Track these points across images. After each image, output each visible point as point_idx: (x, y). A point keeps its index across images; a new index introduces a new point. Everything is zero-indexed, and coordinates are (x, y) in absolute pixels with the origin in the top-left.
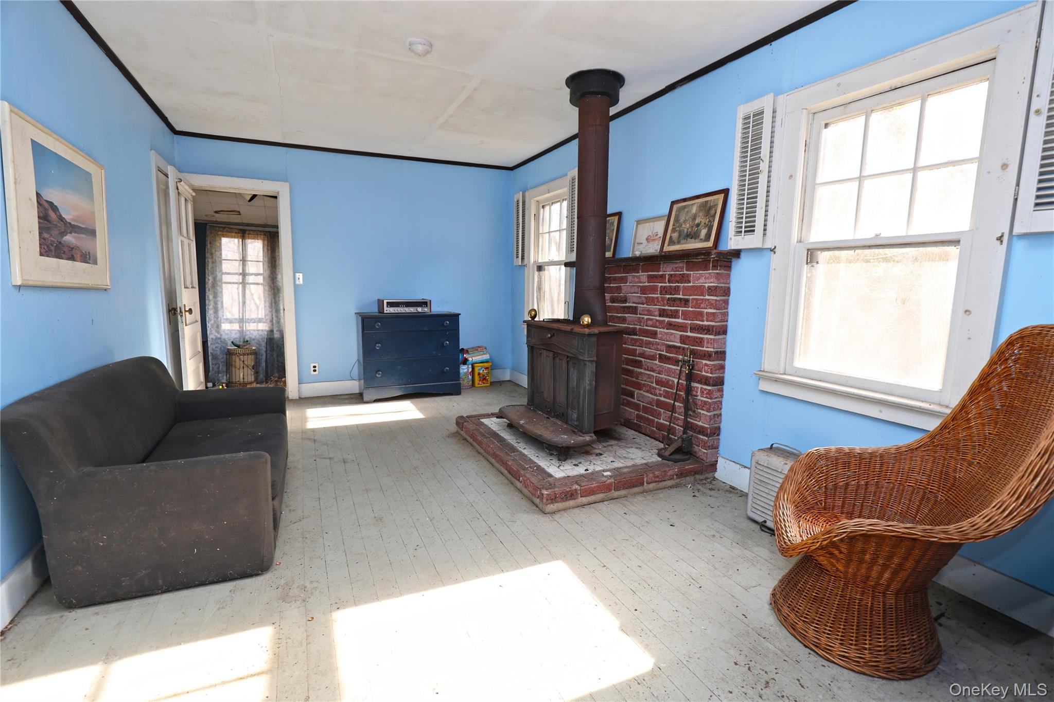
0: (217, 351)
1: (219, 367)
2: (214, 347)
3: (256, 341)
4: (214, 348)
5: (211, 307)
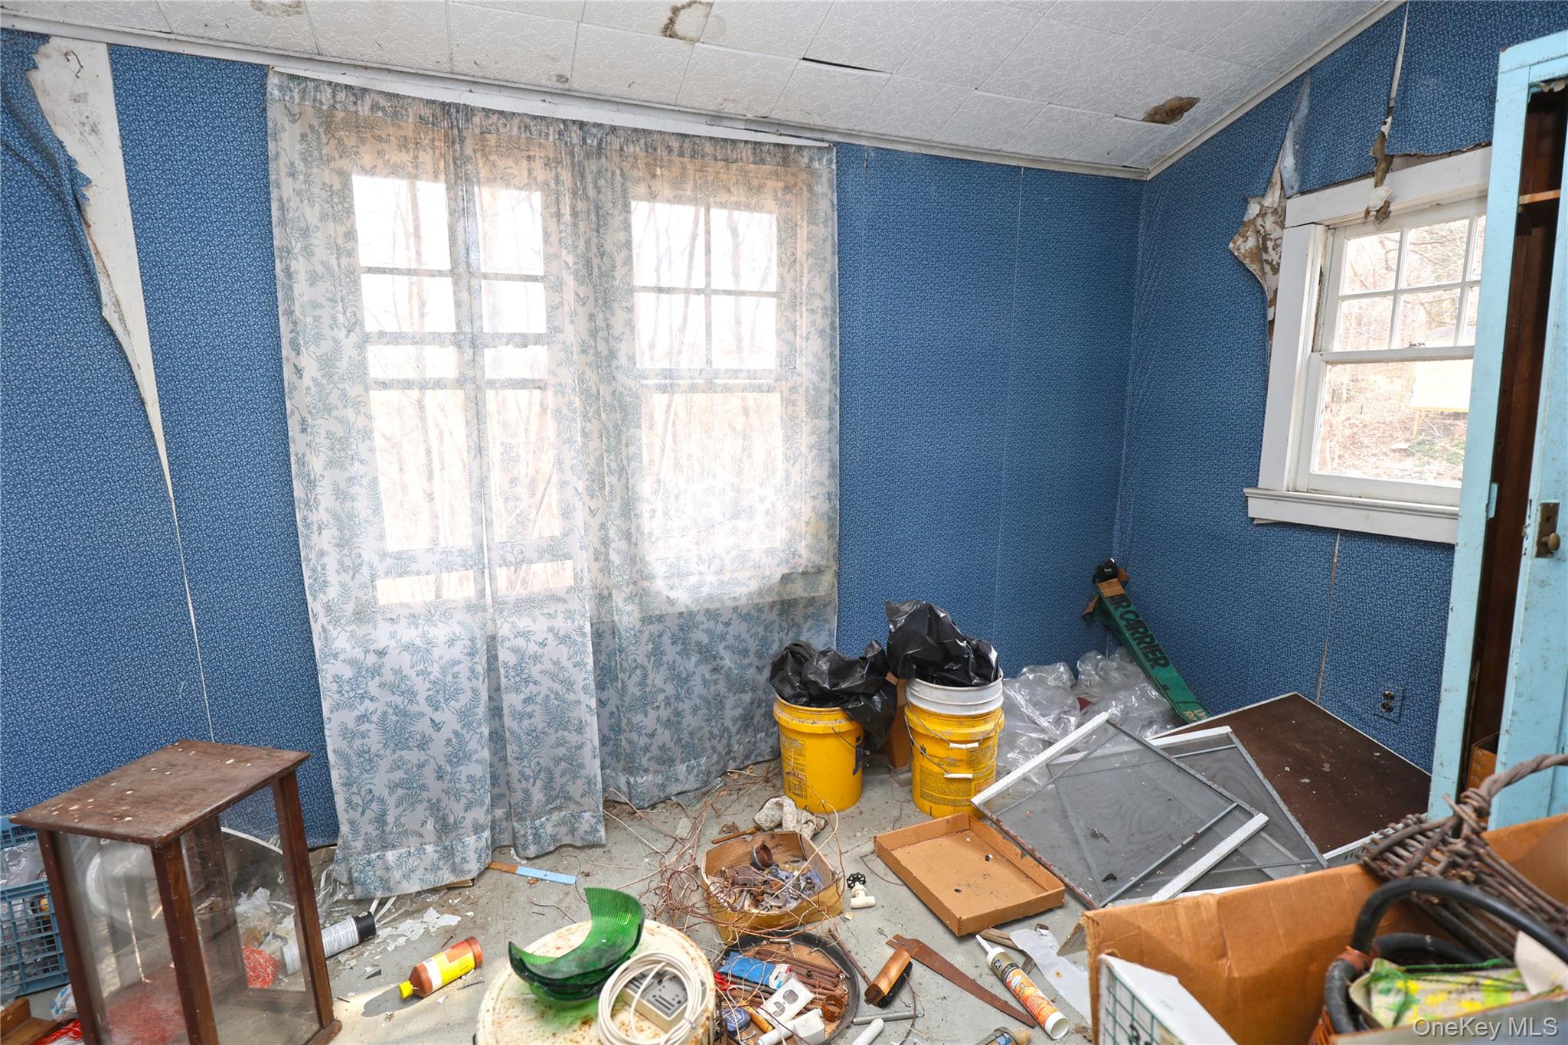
0: (364, 735)
1: (383, 814)
2: (348, 717)
3: (548, 665)
4: (351, 725)
5: (320, 515)
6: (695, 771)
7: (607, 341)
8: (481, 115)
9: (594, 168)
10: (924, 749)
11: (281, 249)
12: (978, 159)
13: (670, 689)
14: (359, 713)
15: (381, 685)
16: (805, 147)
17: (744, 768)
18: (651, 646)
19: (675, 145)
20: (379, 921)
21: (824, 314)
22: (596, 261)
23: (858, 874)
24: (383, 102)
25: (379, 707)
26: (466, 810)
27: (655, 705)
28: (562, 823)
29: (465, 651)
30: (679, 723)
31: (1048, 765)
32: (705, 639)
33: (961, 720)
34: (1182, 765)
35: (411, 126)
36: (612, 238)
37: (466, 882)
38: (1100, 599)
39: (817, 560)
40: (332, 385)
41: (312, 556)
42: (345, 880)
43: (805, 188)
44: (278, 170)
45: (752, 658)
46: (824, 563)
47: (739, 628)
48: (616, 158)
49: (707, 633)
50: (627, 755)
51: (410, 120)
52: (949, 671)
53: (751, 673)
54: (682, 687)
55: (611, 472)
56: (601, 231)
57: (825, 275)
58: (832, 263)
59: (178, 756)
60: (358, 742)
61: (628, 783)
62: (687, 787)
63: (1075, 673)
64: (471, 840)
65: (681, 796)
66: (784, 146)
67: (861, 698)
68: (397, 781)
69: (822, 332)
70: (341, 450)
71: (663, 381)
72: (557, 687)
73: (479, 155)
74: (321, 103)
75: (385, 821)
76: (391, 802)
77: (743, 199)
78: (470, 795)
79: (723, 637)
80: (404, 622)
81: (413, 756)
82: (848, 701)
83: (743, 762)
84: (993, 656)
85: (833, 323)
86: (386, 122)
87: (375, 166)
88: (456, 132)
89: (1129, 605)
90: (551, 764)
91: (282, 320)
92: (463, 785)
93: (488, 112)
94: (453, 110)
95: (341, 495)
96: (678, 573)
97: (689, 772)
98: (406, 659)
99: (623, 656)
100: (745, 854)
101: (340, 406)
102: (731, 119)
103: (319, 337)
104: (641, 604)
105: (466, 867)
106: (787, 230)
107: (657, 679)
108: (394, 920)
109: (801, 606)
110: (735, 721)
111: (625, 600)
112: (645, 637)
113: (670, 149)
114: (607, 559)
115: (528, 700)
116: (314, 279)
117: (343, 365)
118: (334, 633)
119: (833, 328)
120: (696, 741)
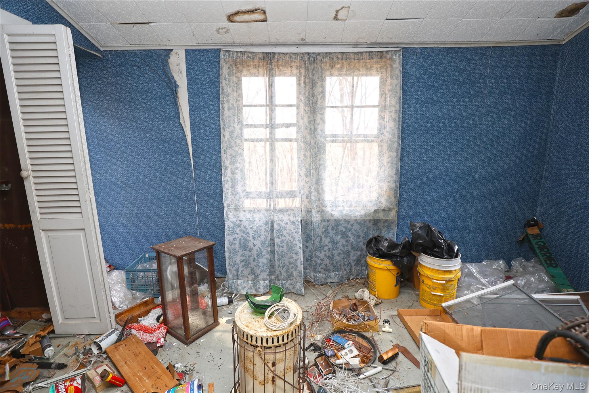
2: (231, 238)
5: (228, 178)
6: (338, 276)
7: (314, 125)
8: (277, 55)
9: (312, 68)
10: (423, 281)
11: (221, 101)
12: (468, 46)
13: (330, 246)
14: (234, 237)
15: (240, 230)
16: (390, 51)
17: (357, 279)
18: (324, 229)
19: (340, 56)
20: (234, 300)
21: (396, 113)
22: (311, 98)
23: (387, 320)
24: (250, 55)
25: (239, 236)
26: (261, 273)
27: (324, 250)
28: (291, 284)
29: (264, 223)
30: (333, 258)
31: (480, 297)
32: (344, 230)
33: (439, 272)
34: (548, 308)
35: (257, 61)
36: (318, 90)
37: (260, 295)
38: (527, 235)
39: (389, 205)
40: (232, 140)
41: (225, 190)
42: (227, 287)
43: (389, 66)
44: (222, 79)
45: (361, 239)
46: (392, 207)
47: (356, 227)
48: (319, 63)
49: (344, 227)
50: (314, 266)
51: (257, 59)
52: (435, 251)
53: (361, 244)
54: (334, 246)
55: (313, 169)
56: (314, 88)
57: (396, 98)
58: (399, 93)
59: (186, 239)
60: (233, 246)
61: (314, 275)
62: (334, 281)
63: (509, 265)
64: (262, 282)
65: (332, 283)
66: (381, 52)
67: (398, 257)
68: (243, 260)
69: (394, 120)
70: (234, 160)
71: (332, 139)
72: (291, 239)
73: (276, 67)
74: (234, 57)
75: (238, 271)
76: (241, 265)
77: (364, 72)
78: (262, 268)
79: (350, 230)
80: (247, 212)
81: (248, 253)
82: (393, 258)
83: (356, 277)
84: (456, 248)
85: (399, 116)
86: (250, 61)
87: (247, 74)
88: (270, 61)
89: (541, 238)
90: (288, 264)
91: (221, 121)
92: (261, 265)
93: (279, 54)
94: (269, 55)
95: (233, 173)
96: (335, 206)
97: (336, 275)
98: (247, 224)
99: (314, 232)
100: (348, 305)
101: (234, 146)
102: (361, 44)
103: (230, 126)
104: (321, 214)
105: (260, 290)
106: (383, 82)
107: (326, 241)
108: (238, 300)
109: (382, 222)
110: (354, 261)
111: (316, 213)
112: (322, 226)
113: (338, 58)
114: (311, 199)
115: (282, 242)
116: (229, 109)
117: (236, 134)
118: (229, 213)
119: (399, 118)
120: (338, 265)
